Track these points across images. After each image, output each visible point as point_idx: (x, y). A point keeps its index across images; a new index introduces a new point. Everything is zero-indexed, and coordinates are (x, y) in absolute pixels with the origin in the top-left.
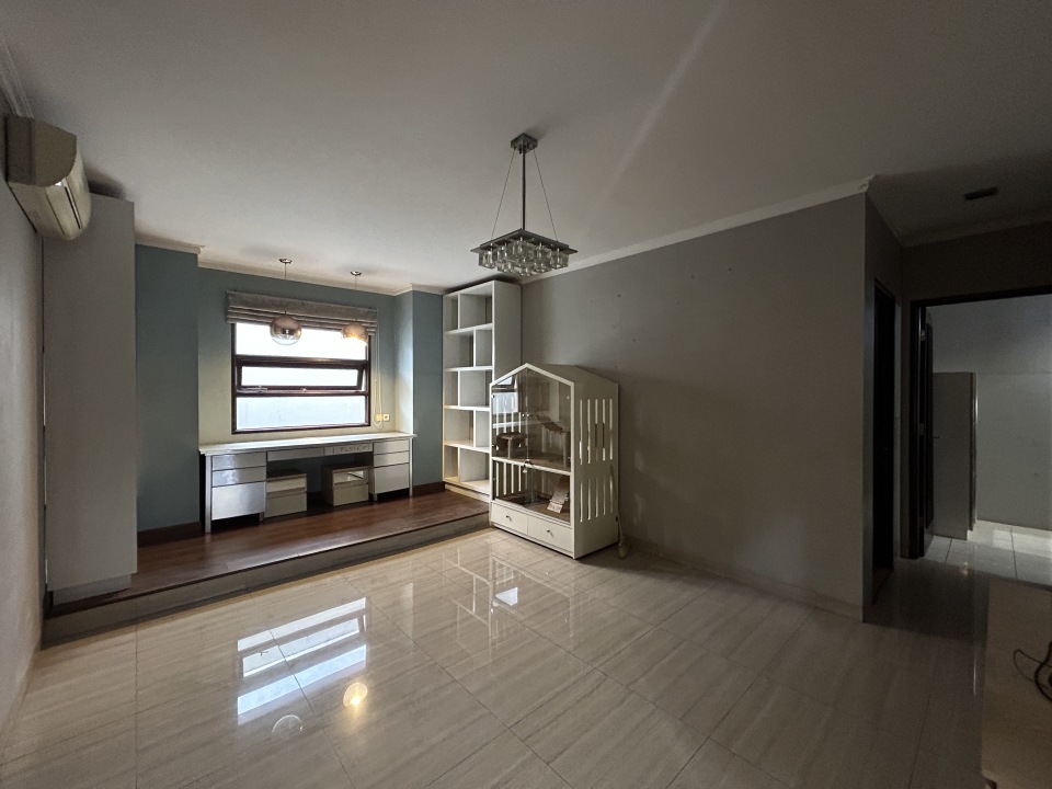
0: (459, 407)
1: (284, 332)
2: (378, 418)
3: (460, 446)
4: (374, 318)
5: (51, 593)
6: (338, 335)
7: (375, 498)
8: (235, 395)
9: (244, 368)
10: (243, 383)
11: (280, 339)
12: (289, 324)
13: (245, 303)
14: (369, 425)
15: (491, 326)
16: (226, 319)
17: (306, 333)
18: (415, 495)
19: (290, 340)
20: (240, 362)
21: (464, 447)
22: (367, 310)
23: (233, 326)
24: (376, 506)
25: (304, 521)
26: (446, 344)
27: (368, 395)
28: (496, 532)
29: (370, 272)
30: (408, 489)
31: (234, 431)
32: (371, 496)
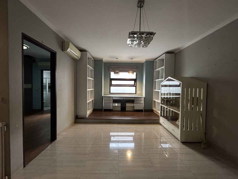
0: (156, 90)
1: (116, 73)
2: (138, 92)
3: (156, 101)
4: (137, 69)
5: (77, 115)
6: (127, 73)
7: (135, 110)
8: (110, 86)
9: (112, 81)
10: (112, 84)
11: (116, 75)
12: (117, 71)
13: (112, 68)
14: (136, 94)
15: (164, 67)
16: (109, 72)
17: (121, 73)
18: (144, 112)
19: (118, 75)
20: (111, 80)
21: (157, 101)
22: (136, 67)
23: (110, 73)
24: (135, 112)
25: (120, 112)
26: (155, 73)
27: (136, 87)
28: (161, 126)
29: (134, 58)
30: (143, 110)
31: (110, 93)
32: (134, 110)
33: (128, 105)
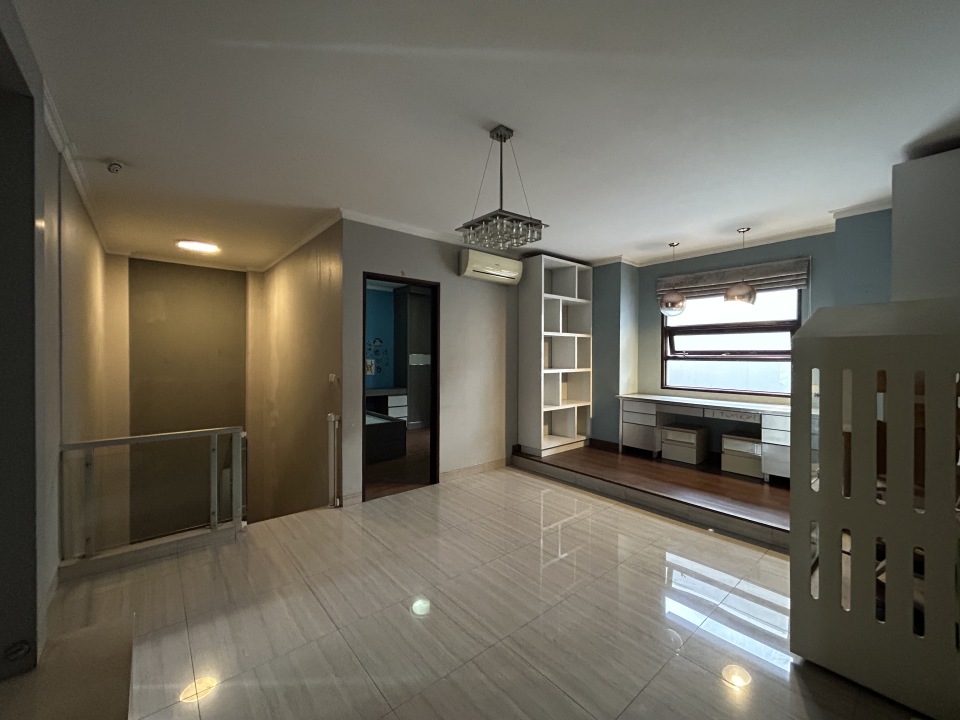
4: (802, 269)
7: (767, 478)
8: (665, 358)
10: (676, 349)
12: (673, 298)
13: (666, 285)
20: (670, 333)
22: (791, 261)
24: (766, 488)
29: (760, 222)
31: (663, 388)
32: (763, 474)
33: (730, 445)
